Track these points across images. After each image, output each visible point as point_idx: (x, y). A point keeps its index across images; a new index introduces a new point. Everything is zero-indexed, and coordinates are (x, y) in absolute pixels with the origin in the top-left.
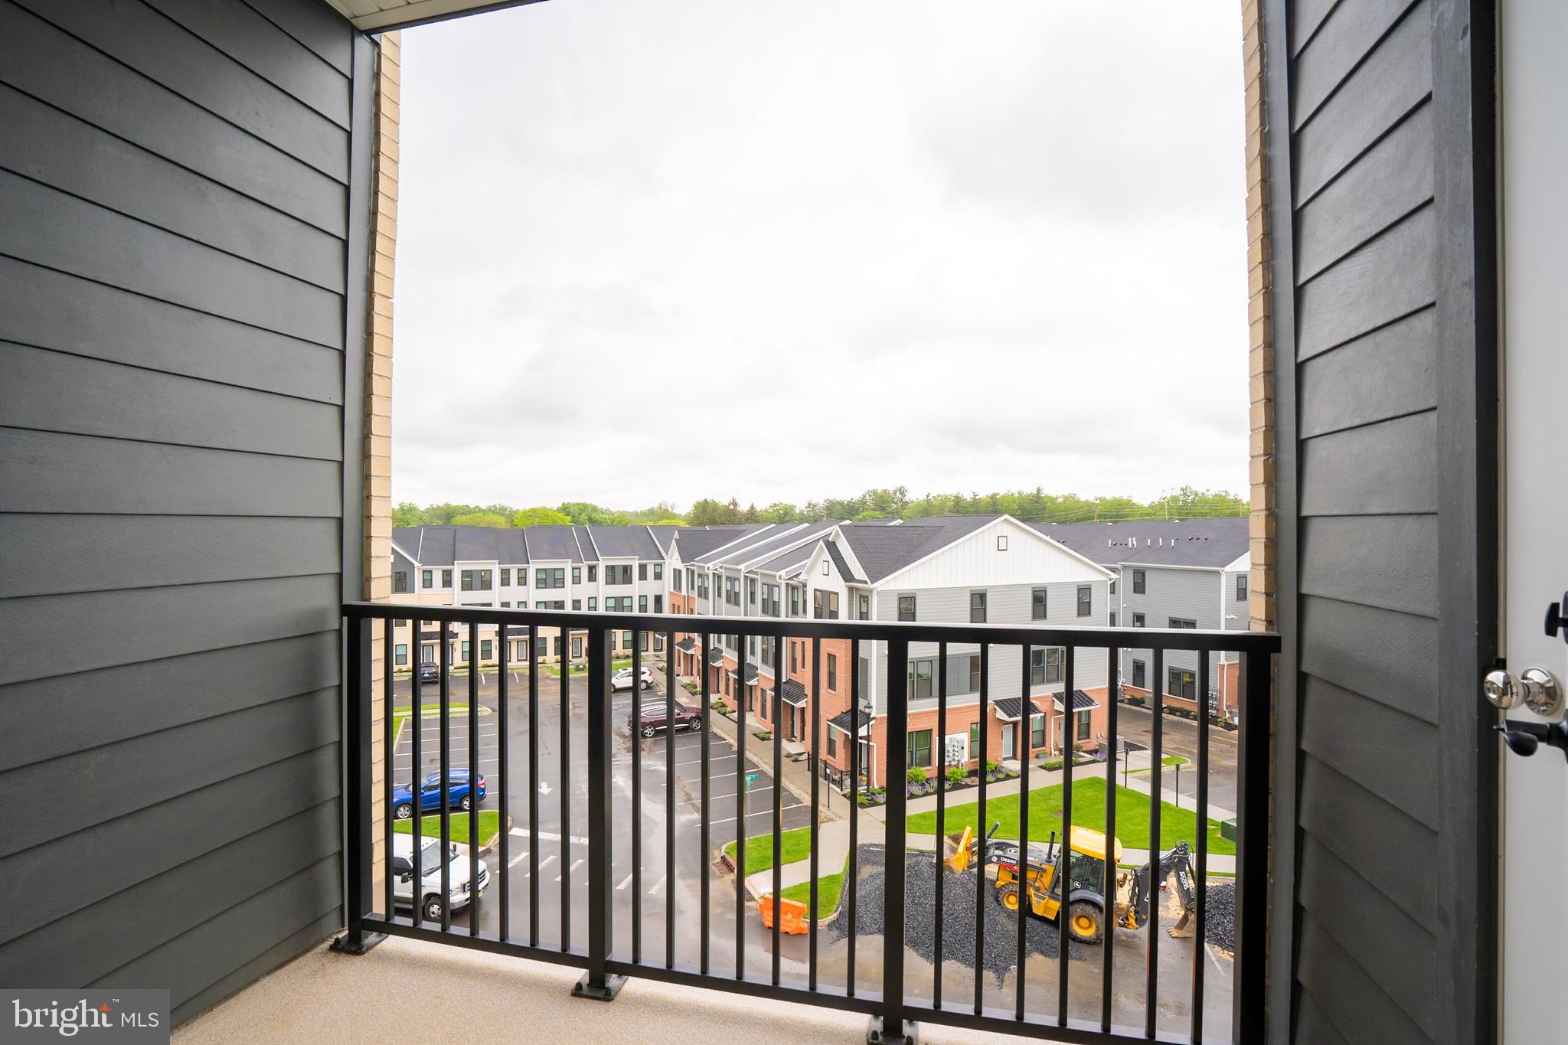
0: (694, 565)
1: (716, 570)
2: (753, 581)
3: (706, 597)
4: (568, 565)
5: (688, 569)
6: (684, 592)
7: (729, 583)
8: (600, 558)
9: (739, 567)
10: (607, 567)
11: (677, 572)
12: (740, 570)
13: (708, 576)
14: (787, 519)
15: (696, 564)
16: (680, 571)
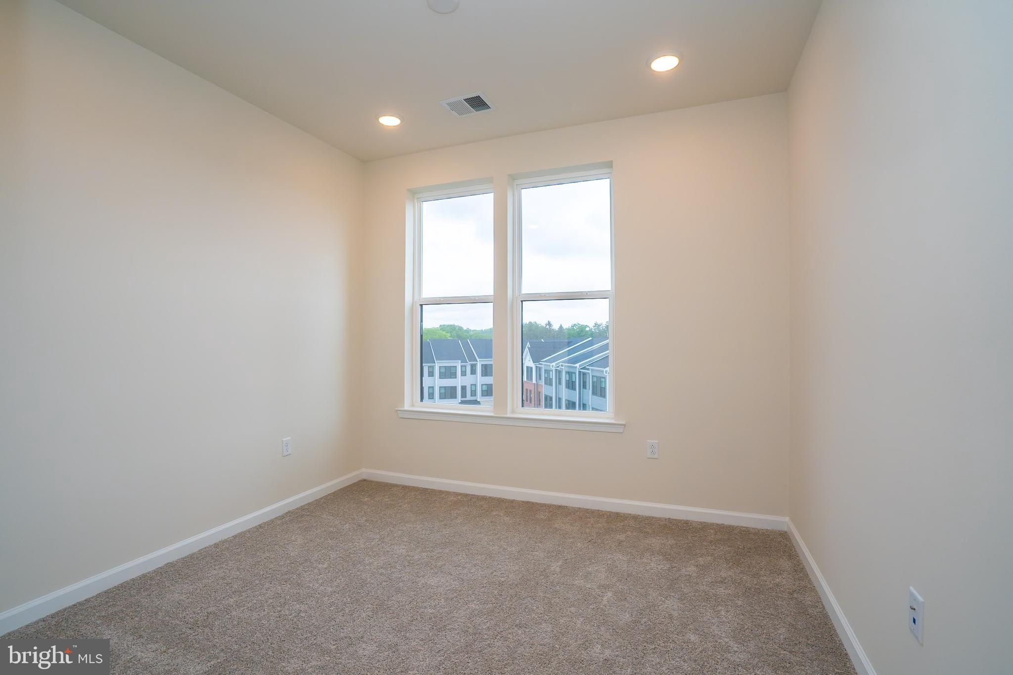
0: (542, 364)
1: (558, 367)
2: (584, 374)
3: (551, 384)
4: (458, 364)
5: (536, 367)
6: (534, 381)
7: (568, 375)
8: (478, 360)
9: (575, 365)
10: (482, 365)
11: (529, 369)
12: (576, 367)
13: (552, 371)
14: (582, 334)
15: (543, 365)
16: (531, 368)
